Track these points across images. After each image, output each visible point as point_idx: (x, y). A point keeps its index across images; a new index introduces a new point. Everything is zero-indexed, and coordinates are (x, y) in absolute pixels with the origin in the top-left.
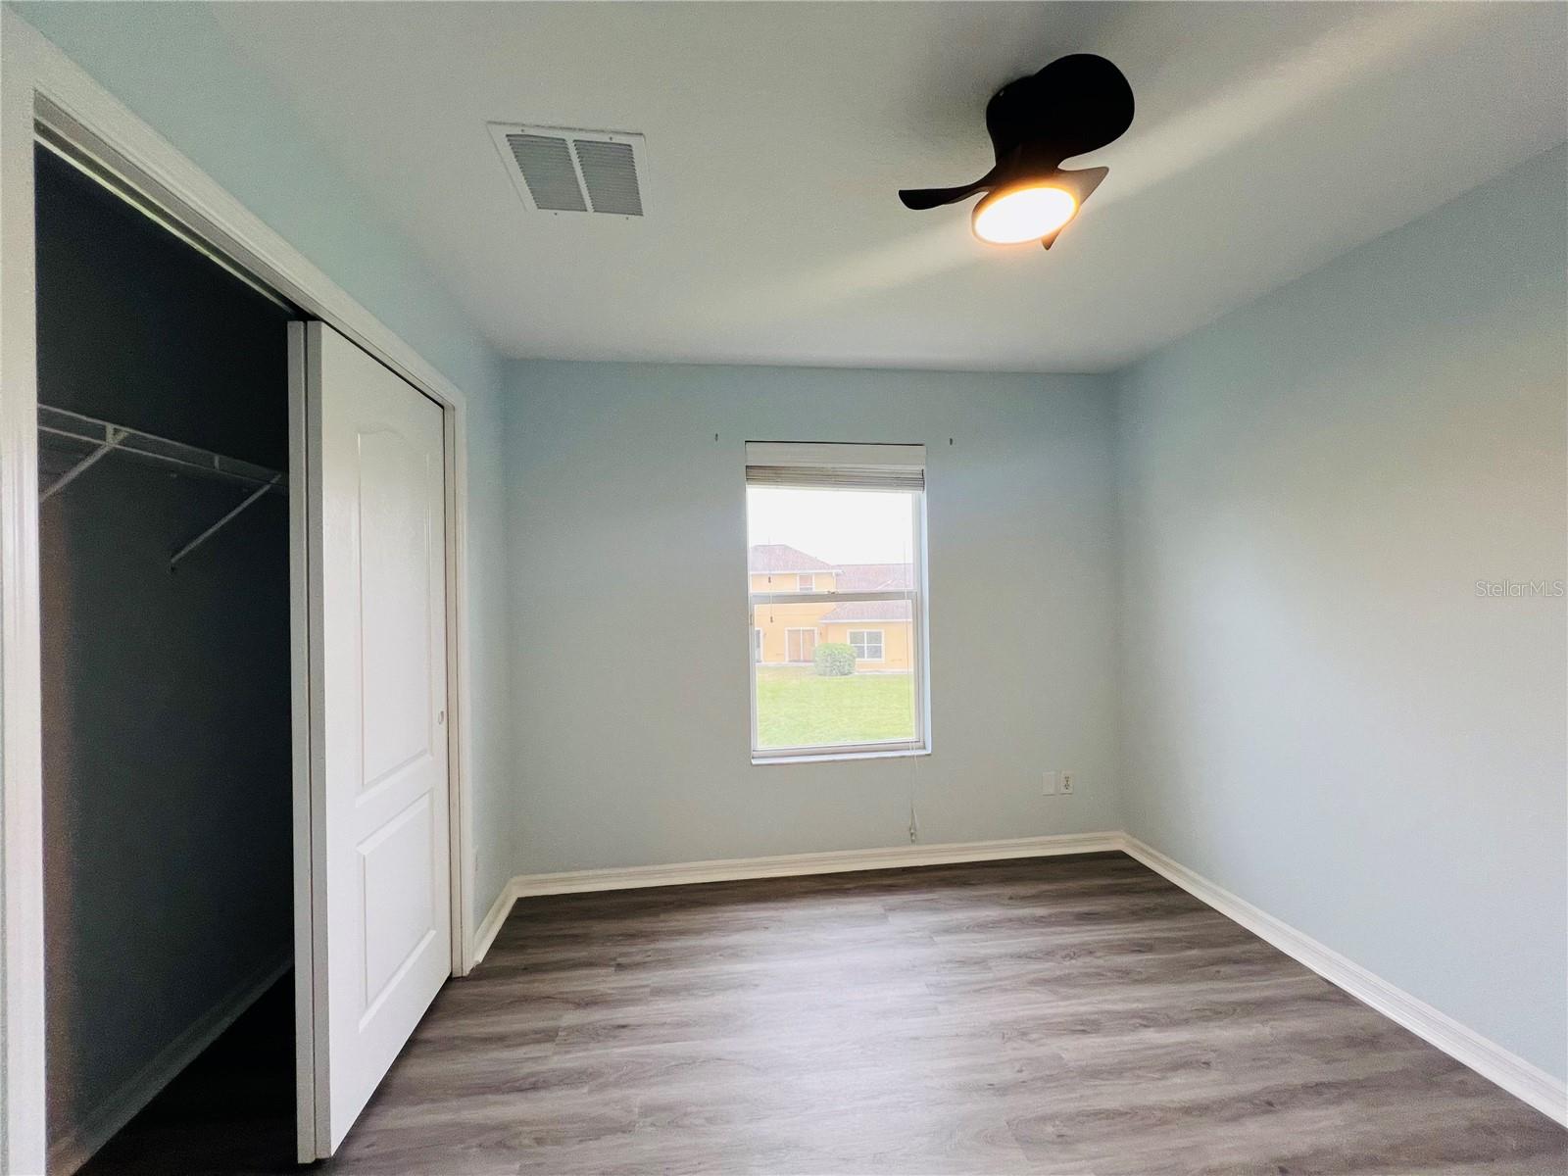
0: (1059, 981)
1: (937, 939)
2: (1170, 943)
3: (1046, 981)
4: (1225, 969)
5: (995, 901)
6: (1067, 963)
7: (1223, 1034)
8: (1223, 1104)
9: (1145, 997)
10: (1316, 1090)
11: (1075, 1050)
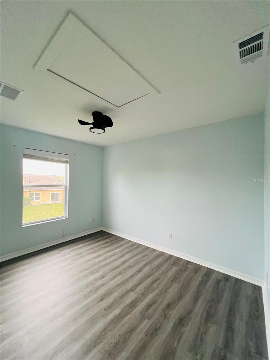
0: (94, 252)
1: (71, 253)
2: (109, 242)
3: (92, 252)
4: (117, 242)
5: (82, 243)
6: (95, 249)
7: (117, 250)
8: (117, 258)
9: (107, 249)
10: (127, 253)
11: (97, 260)
